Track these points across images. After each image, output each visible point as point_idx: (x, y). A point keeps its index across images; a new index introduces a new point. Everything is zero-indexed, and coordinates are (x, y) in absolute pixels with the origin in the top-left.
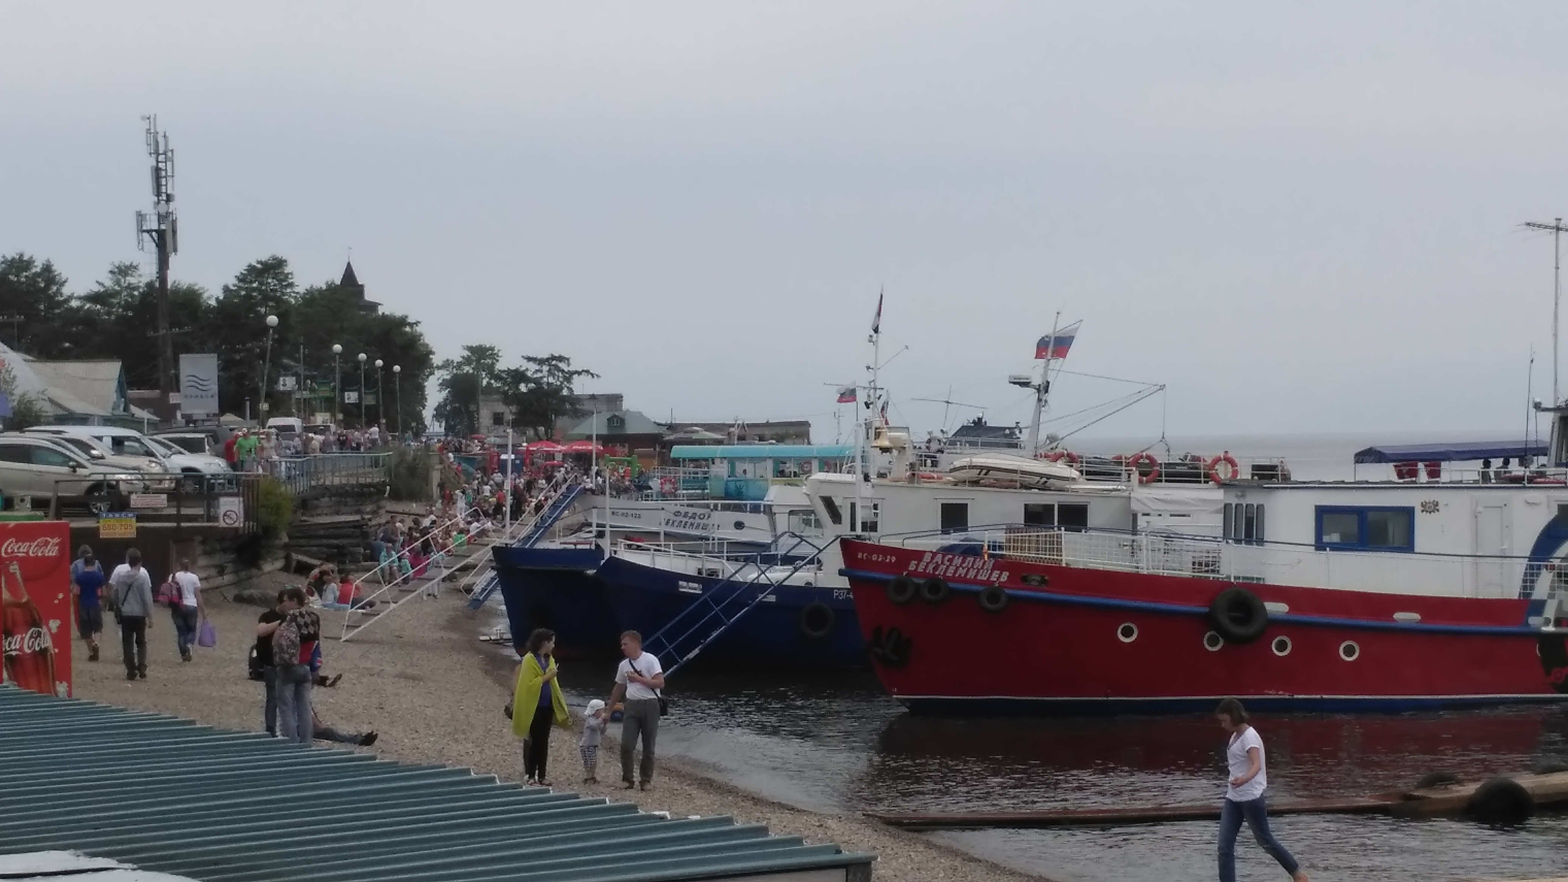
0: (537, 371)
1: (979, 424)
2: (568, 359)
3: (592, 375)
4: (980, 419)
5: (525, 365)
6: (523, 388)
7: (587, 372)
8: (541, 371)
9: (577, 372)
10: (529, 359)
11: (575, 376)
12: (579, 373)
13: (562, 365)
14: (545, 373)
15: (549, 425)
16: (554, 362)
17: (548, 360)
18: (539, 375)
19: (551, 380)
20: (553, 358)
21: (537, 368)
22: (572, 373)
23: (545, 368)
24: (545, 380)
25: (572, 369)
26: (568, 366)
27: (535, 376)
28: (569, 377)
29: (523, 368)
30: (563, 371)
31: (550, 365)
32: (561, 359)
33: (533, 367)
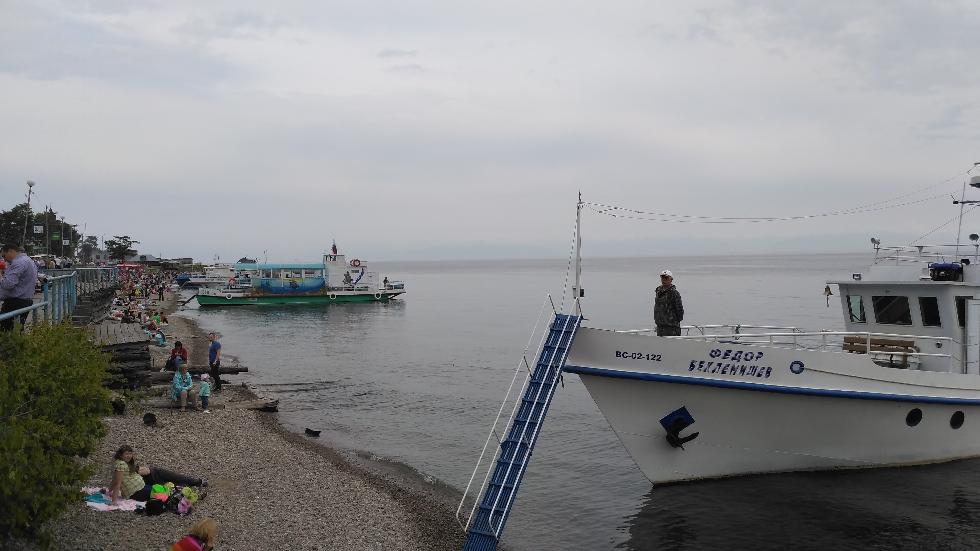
0: (119, 241)
1: (245, 259)
2: (130, 238)
3: (138, 242)
4: (245, 258)
5: (115, 239)
6: (114, 246)
7: (136, 241)
8: (120, 241)
9: (132, 242)
10: (116, 237)
11: (132, 243)
12: (134, 242)
13: (128, 239)
14: (122, 242)
15: (123, 259)
16: (125, 238)
17: (122, 237)
18: (120, 242)
19: (124, 244)
20: (125, 237)
21: (119, 240)
22: (131, 242)
23: (122, 240)
24: (122, 244)
25: (131, 240)
26: (130, 239)
27: (118, 243)
28: (130, 243)
29: (114, 240)
30: (128, 241)
31: (123, 239)
32: (127, 237)
33: (117, 240)
